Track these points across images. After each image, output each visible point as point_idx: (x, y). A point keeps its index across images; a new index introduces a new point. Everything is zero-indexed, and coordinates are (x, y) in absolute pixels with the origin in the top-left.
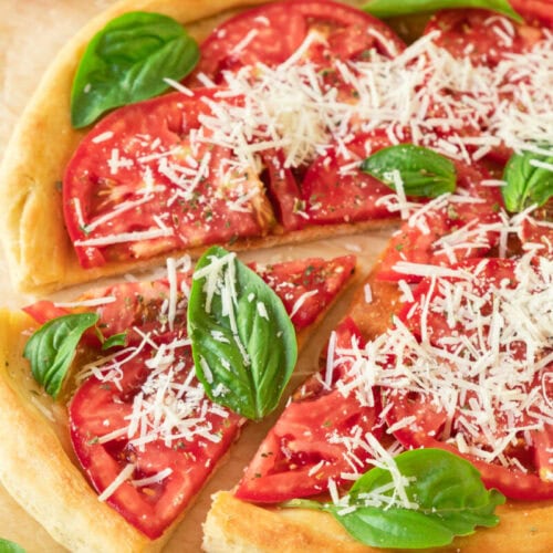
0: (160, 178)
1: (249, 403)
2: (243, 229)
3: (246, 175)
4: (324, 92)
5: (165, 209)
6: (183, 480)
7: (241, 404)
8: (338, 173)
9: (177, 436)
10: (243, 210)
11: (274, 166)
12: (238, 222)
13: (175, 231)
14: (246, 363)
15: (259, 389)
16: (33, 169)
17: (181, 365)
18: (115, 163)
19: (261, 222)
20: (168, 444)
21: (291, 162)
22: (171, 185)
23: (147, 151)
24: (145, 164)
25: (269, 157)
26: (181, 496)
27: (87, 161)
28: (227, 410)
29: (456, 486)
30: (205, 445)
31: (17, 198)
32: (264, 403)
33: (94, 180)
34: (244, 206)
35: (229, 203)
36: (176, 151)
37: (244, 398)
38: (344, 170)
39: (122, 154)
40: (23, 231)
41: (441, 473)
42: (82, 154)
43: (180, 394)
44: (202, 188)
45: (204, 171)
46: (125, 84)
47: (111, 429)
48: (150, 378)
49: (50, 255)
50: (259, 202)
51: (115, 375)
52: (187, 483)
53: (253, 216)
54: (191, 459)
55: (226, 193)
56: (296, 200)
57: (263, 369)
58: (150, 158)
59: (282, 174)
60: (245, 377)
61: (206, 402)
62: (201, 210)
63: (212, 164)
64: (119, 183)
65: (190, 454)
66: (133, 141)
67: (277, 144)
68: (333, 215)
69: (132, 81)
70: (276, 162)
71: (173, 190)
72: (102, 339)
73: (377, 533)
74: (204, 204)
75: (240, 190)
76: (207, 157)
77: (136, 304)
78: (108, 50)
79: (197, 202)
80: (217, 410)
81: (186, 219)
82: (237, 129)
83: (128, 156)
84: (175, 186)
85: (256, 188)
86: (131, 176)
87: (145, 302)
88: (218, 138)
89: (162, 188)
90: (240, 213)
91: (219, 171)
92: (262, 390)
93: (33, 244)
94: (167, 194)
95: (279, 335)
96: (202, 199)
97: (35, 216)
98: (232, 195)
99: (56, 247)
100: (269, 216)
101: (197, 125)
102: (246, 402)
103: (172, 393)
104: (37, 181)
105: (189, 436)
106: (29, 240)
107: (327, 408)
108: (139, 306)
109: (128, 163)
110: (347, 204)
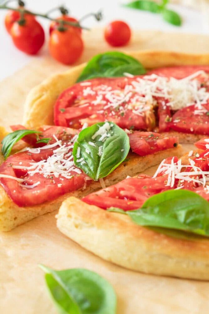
0: (104, 98)
1: (94, 170)
2: (137, 122)
3: (146, 103)
5: (103, 109)
7: (90, 170)
8: (193, 112)
9: (52, 174)
10: (140, 114)
11: (161, 104)
12: (136, 119)
15: (100, 164)
17: (69, 154)
18: (86, 92)
19: (147, 122)
20: (45, 176)
21: (170, 104)
22: (108, 101)
23: (104, 91)
24: (101, 94)
25: (160, 101)
27: (75, 90)
28: (82, 171)
31: (37, 95)
32: (101, 171)
33: (74, 97)
34: (141, 113)
35: (134, 111)
36: (117, 92)
37: (92, 168)
38: (196, 112)
39: (92, 89)
40: (34, 106)
42: (74, 88)
43: (63, 164)
44: (123, 104)
45: (127, 99)
47: (21, 165)
48: (53, 156)
50: (148, 113)
51: (37, 151)
53: (144, 118)
55: (134, 107)
56: (168, 116)
58: (104, 93)
59: (165, 108)
60: (96, 160)
61: (73, 167)
62: (119, 111)
63: (132, 97)
64: (86, 98)
66: (99, 87)
67: (167, 96)
68: (184, 126)
70: (163, 103)
71: (109, 103)
72: (38, 139)
74: (122, 110)
75: (141, 107)
76: (130, 94)
79: (119, 109)
80: (77, 171)
81: (110, 114)
82: (148, 87)
83: (93, 91)
84: (111, 103)
85: (148, 109)
86: (93, 97)
88: (138, 90)
89: (105, 102)
90: (138, 116)
91: (133, 101)
92: (102, 166)
93: (36, 111)
94: (106, 104)
96: (121, 108)
97: (42, 102)
98: (136, 108)
99: (47, 116)
100: (152, 120)
101: (130, 84)
102: (92, 170)
103: (59, 162)
104: (49, 92)
105: (56, 174)
107: (148, 183)
109: (93, 93)
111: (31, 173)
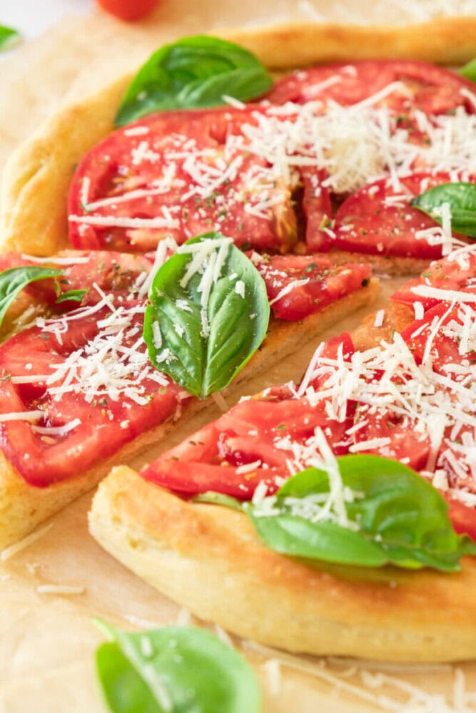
0: (181, 173)
1: (196, 376)
2: (257, 235)
3: (275, 183)
4: (392, 133)
5: (178, 203)
6: (91, 433)
7: (187, 375)
8: (383, 202)
9: (103, 392)
10: (261, 215)
11: (310, 184)
12: (253, 227)
13: (182, 225)
14: (204, 333)
15: (210, 361)
16: (52, 146)
17: (134, 331)
18: (141, 154)
19: (279, 231)
20: (88, 399)
21: (332, 182)
22: (189, 179)
23: (179, 149)
24: (171, 160)
25: (307, 175)
26: (80, 448)
27: (113, 150)
28: (169, 379)
29: (413, 514)
30: (129, 406)
31: (27, 168)
32: (212, 379)
33: (113, 169)
34: (263, 212)
35: (248, 208)
36: (209, 153)
37: (191, 370)
38: (389, 201)
39: (151, 147)
40: (22, 197)
41: (396, 494)
42: (111, 142)
43: (124, 358)
44: (224, 189)
45: (231, 174)
46: (181, 96)
47: (32, 373)
48: (97, 338)
49: (42, 227)
50: (281, 212)
51: (58, 328)
52: (94, 439)
53: (272, 224)
54: (107, 417)
55: (248, 197)
56: (325, 217)
57: (220, 343)
58: (179, 156)
59: (318, 192)
60: (199, 349)
61: (148, 368)
62: (216, 208)
63: (243, 169)
64: (137, 172)
65: (109, 411)
66: (168, 139)
67: (321, 163)
68: (363, 240)
69: (189, 94)
70: (315, 180)
71: (191, 187)
72: (58, 292)
73: (290, 539)
74: (221, 204)
75: (264, 195)
76: (239, 161)
77: (110, 270)
78: (173, 65)
79: (214, 201)
80: (158, 377)
81: (196, 216)
82: (279, 140)
83: (155, 151)
84: (196, 184)
85: (281, 198)
86: (153, 169)
87: (120, 271)
88: (256, 147)
89: (181, 183)
90: (258, 219)
91: (246, 177)
92: (214, 364)
93: (27, 211)
94: (185, 190)
95: (252, 316)
96: (220, 199)
97: (39, 187)
98: (253, 199)
99: (52, 222)
100: (291, 229)
101: (238, 132)
102: (192, 375)
103: (114, 354)
104: (53, 158)
105: (113, 394)
106: (23, 207)
107: (287, 413)
108: (112, 273)
109: (154, 157)
110: (384, 232)
111: (57, 393)
